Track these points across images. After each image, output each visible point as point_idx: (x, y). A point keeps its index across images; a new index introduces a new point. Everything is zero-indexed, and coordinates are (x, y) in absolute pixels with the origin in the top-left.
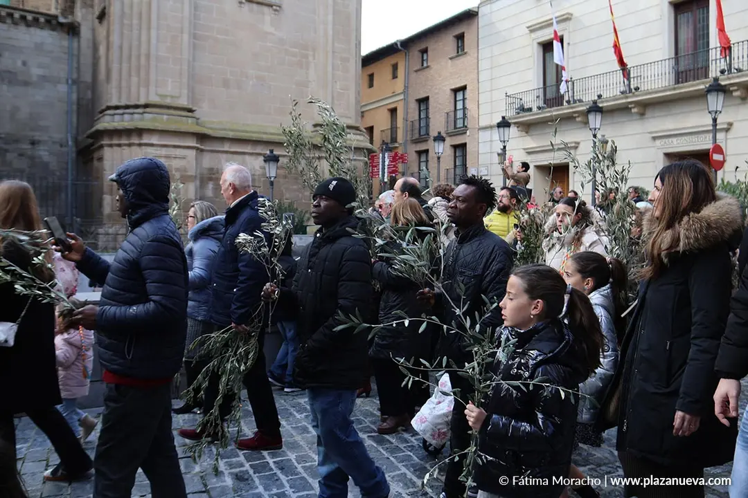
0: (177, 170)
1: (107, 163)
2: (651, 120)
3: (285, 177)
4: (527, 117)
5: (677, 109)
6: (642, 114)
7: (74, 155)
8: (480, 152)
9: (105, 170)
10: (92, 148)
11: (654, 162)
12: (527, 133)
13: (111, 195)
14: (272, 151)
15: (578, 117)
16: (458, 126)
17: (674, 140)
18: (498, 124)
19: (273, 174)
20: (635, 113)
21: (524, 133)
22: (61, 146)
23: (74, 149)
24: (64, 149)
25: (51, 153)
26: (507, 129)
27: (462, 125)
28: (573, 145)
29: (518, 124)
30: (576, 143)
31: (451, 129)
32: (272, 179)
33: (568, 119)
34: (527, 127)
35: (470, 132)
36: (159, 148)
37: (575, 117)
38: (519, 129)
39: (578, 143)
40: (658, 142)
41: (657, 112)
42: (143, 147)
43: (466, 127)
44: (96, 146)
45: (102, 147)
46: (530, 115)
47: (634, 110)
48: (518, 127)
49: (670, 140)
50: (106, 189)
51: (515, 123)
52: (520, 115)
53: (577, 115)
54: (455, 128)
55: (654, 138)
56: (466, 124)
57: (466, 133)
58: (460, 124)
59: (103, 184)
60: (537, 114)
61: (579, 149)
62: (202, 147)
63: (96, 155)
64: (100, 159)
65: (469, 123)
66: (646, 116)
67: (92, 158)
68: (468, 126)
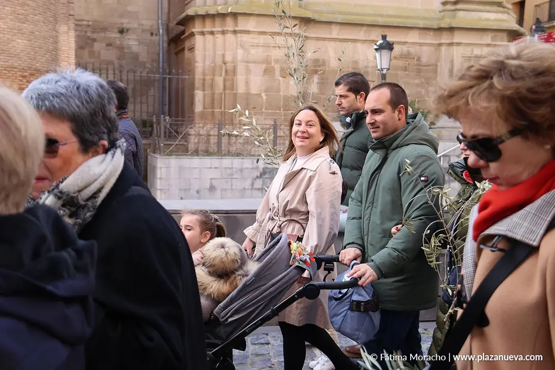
0: (277, 61)
1: (199, 54)
3: (405, 69)
7: (166, 45)
9: (196, 62)
10: (182, 37)
13: (204, 90)
14: (384, 37)
19: (385, 65)
22: (152, 34)
23: (166, 38)
24: (154, 38)
25: (140, 43)
32: (385, 71)
36: (256, 36)
42: (239, 35)
44: (187, 34)
45: (192, 34)
50: (198, 83)
59: (194, 78)
62: (306, 34)
63: (187, 44)
64: (192, 49)
67: (183, 49)
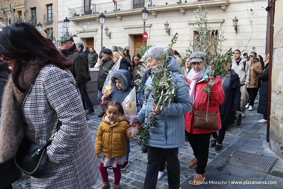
2: (124, 22)
4: (77, 18)
5: (134, 18)
6: (121, 19)
8: (58, 32)
11: (125, 37)
12: (77, 24)
15: (97, 19)
16: (49, 21)
17: (132, 30)
18: (64, 20)
20: (118, 19)
21: (76, 25)
26: (68, 23)
27: (51, 20)
28: (95, 30)
29: (74, 21)
30: (96, 29)
31: (46, 22)
33: (93, 20)
34: (78, 22)
35: (54, 23)
37: (96, 19)
38: (74, 23)
39: (97, 30)
40: (127, 30)
41: (126, 19)
43: (52, 21)
46: (78, 18)
47: (118, 18)
48: (74, 22)
49: (131, 29)
51: (72, 21)
52: (75, 17)
53: (97, 18)
54: (48, 21)
55: (125, 29)
56: (52, 20)
57: (52, 24)
58: (50, 20)
60: (81, 17)
61: (98, 31)
65: (53, 19)
66: (123, 20)
68: (53, 21)
